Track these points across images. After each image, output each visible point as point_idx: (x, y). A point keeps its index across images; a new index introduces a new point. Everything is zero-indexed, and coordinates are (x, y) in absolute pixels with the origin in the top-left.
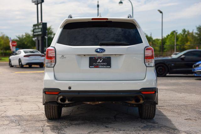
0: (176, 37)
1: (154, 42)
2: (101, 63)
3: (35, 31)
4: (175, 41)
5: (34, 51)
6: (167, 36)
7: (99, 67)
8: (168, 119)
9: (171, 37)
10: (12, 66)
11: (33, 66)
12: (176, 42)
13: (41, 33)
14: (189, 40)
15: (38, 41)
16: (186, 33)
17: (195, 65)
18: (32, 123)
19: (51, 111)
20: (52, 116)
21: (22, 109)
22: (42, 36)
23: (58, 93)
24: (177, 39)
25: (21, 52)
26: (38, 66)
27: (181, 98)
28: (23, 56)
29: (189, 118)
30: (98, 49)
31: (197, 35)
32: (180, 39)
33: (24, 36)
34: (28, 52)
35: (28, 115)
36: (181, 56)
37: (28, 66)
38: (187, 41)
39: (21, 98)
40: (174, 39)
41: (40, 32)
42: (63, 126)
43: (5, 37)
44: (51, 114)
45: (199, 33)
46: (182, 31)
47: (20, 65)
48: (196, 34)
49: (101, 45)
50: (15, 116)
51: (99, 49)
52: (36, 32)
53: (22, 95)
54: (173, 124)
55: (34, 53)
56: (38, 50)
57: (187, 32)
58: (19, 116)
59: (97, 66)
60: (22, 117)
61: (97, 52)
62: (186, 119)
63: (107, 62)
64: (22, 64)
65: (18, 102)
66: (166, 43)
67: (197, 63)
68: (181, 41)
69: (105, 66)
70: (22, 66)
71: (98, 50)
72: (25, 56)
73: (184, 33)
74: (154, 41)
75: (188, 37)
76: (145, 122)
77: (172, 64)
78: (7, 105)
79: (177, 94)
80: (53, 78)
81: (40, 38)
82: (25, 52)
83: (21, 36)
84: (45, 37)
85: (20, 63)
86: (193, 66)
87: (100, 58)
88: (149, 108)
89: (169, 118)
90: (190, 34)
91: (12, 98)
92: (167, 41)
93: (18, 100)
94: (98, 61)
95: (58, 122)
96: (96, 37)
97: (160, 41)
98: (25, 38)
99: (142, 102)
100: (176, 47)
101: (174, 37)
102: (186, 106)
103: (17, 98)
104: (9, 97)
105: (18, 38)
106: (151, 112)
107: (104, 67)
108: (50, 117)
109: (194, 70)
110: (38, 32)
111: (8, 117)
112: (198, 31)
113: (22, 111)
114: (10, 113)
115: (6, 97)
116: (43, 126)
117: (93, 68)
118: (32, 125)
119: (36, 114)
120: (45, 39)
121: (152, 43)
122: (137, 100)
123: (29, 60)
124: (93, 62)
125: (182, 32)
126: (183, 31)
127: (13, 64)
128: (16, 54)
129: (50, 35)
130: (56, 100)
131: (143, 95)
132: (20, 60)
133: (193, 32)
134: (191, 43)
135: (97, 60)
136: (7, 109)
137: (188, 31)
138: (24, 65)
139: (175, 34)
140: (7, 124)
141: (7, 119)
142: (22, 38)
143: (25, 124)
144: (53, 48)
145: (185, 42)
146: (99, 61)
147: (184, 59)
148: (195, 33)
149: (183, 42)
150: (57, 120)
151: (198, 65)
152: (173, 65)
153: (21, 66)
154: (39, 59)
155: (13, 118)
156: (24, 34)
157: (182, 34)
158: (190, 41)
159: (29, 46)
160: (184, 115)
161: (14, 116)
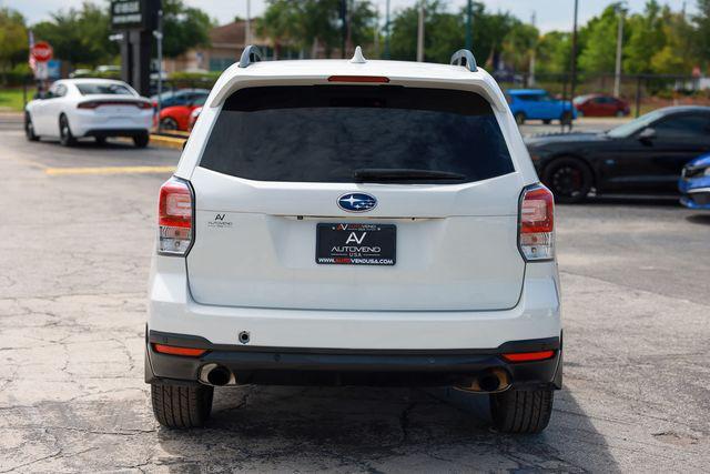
0: (624, 30)
1: (542, 49)
2: (359, 246)
3: (117, 10)
4: (619, 43)
5: (113, 88)
6: (590, 24)
7: (351, 263)
8: (594, 432)
9: (605, 29)
10: (34, 138)
11: (109, 140)
12: (623, 46)
13: (138, 18)
14: (669, 40)
15: (130, 46)
16: (660, 15)
17: (691, 168)
18: (107, 447)
19: (176, 400)
20: (178, 418)
21: (69, 370)
22: (143, 29)
23: (201, 352)
24: (626, 38)
25: (66, 90)
26: (129, 141)
27: (638, 317)
28: (76, 104)
29: (668, 427)
30: (348, 197)
31: (696, 25)
32: (635, 36)
33: (76, 13)
34: (95, 89)
35: (93, 402)
36: (643, 129)
37: (92, 139)
38: (661, 42)
39: (67, 306)
40: (616, 35)
41: (135, 13)
42: (217, 463)
43: (10, 15)
44: (176, 413)
45: (704, 16)
46: (644, 6)
47: (62, 135)
48: (696, 19)
49: (361, 179)
50: (43, 403)
51: (355, 196)
52: (121, 14)
53: (72, 291)
54: (613, 462)
55: (113, 92)
56: (130, 83)
57: (662, 10)
58: (60, 407)
59: (344, 259)
60: (71, 409)
61: (345, 205)
62: (659, 432)
63: (382, 243)
64: (69, 132)
65: (55, 330)
66: (586, 48)
67: (698, 163)
68: (640, 42)
69: (374, 258)
70: (70, 142)
71: (352, 200)
72: (82, 106)
73: (653, 15)
74: (544, 44)
75: (667, 29)
76: (512, 450)
77: (610, 158)
78: (18, 346)
79: (625, 296)
80: (182, 297)
81: (135, 37)
82: (83, 90)
83: (66, 14)
84: (155, 33)
85: (66, 130)
86: (684, 171)
87: (356, 228)
88: (529, 400)
89: (599, 426)
90: (674, 20)
91: (33, 304)
92: (590, 43)
93: (56, 319)
94: (349, 240)
95: (200, 442)
96: (344, 130)
97: (565, 39)
98: (81, 21)
99: (504, 386)
100: (622, 66)
101: (617, 28)
102: (657, 362)
103: (55, 307)
104: (26, 303)
105: (58, 19)
106: (536, 414)
107: (372, 261)
108: (170, 422)
109: (687, 185)
110: (129, 14)
111: (17, 410)
112: (701, 8)
113: (72, 378)
114: (28, 391)
115: (15, 299)
116: (143, 460)
117: (331, 263)
118: (107, 458)
119: (121, 398)
120: (156, 40)
121: (537, 50)
122: (488, 382)
123: (94, 120)
124: (332, 242)
125: (646, 11)
126: (648, 5)
127: (38, 132)
128: (50, 95)
129: (171, 15)
130: (193, 377)
131: (508, 367)
132: (63, 120)
133: (683, 12)
134: (674, 53)
135: (347, 233)
136: (15, 368)
137: (667, 9)
138: (81, 137)
139: (618, 15)
140: (16, 449)
141: (15, 419)
142: (72, 21)
143: (80, 448)
144: (183, 186)
145: (654, 48)
146: (353, 238)
147: (654, 141)
148: (691, 15)
149: (648, 47)
150: (197, 432)
151: (701, 171)
152: (610, 162)
153: (66, 139)
154: (133, 115)
155: (37, 419)
156: (79, 7)
157: (646, 16)
158: (672, 45)
159: (97, 51)
160: (652, 413)
161: (42, 405)
